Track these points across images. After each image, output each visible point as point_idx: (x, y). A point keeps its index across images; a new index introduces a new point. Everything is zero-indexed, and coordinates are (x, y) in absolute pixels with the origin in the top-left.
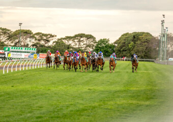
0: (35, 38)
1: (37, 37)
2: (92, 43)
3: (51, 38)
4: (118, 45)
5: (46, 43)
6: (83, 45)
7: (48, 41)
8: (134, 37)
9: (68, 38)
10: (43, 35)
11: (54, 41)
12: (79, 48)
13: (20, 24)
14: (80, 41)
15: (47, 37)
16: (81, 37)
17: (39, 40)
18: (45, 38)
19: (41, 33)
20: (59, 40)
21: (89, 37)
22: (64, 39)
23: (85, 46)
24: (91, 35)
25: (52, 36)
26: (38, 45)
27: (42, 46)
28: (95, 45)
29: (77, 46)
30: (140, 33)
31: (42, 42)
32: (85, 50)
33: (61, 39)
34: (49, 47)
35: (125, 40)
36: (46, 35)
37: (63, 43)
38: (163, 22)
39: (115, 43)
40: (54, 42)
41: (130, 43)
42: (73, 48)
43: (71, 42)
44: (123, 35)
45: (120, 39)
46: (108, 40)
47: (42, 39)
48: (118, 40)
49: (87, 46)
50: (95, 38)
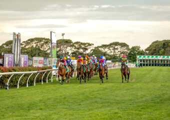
0: (75, 47)
1: (77, 46)
2: (126, 50)
3: (89, 47)
4: (149, 52)
5: (84, 51)
6: (117, 53)
7: (86, 49)
9: (104, 46)
10: (81, 43)
11: (91, 49)
12: (114, 55)
13: (63, 35)
14: (114, 49)
15: (85, 46)
16: (116, 45)
17: (78, 49)
18: (83, 46)
20: (96, 48)
21: (123, 45)
22: (100, 47)
23: (119, 53)
25: (90, 45)
26: (77, 53)
27: (81, 54)
28: (129, 52)
29: (112, 54)
31: (81, 50)
32: (119, 56)
33: (98, 47)
35: (155, 47)
36: (84, 44)
37: (100, 51)
39: (146, 50)
40: (91, 50)
41: (160, 50)
42: (109, 55)
43: (106, 50)
44: (153, 43)
45: (150, 46)
46: (139, 47)
47: (80, 48)
48: (149, 47)
49: (121, 53)
50: (128, 46)
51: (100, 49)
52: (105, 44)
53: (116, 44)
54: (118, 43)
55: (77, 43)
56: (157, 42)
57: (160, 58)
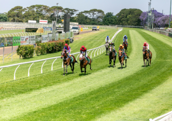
24: (101, 10)
34: (73, 18)
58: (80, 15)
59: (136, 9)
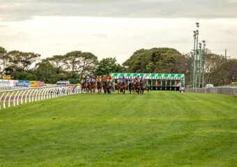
0: (10, 58)
1: (13, 57)
2: (92, 65)
3: (32, 59)
4: (130, 68)
5: (25, 66)
6: (78, 68)
7: (29, 63)
8: (154, 55)
9: (58, 58)
10: (21, 54)
11: (37, 62)
12: (73, 72)
14: (74, 63)
15: (27, 58)
16: (77, 56)
17: (16, 62)
18: (24, 58)
19: (18, 52)
20: (44, 60)
21: (88, 56)
22: (51, 59)
23: (82, 69)
24: (90, 54)
25: (34, 56)
26: (14, 69)
27: (20, 70)
28: (97, 67)
29: (71, 70)
30: (163, 49)
31: (20, 65)
32: (82, 74)
33: (48, 59)
34: (30, 72)
35: (140, 59)
36: (25, 55)
37: (50, 66)
38: (196, 33)
39: (125, 64)
40: (37, 64)
41: (147, 64)
42: (64, 72)
43: (61, 64)
45: (132, 58)
46: (115, 60)
47: (19, 61)
48: (129, 60)
49: (85, 70)
50: (96, 58)
51: (50, 62)
52: (58, 55)
53: (77, 54)
54: (79, 52)
55: (13, 53)
56: (142, 51)
57: (148, 78)
58: (45, 65)
59: (167, 49)
